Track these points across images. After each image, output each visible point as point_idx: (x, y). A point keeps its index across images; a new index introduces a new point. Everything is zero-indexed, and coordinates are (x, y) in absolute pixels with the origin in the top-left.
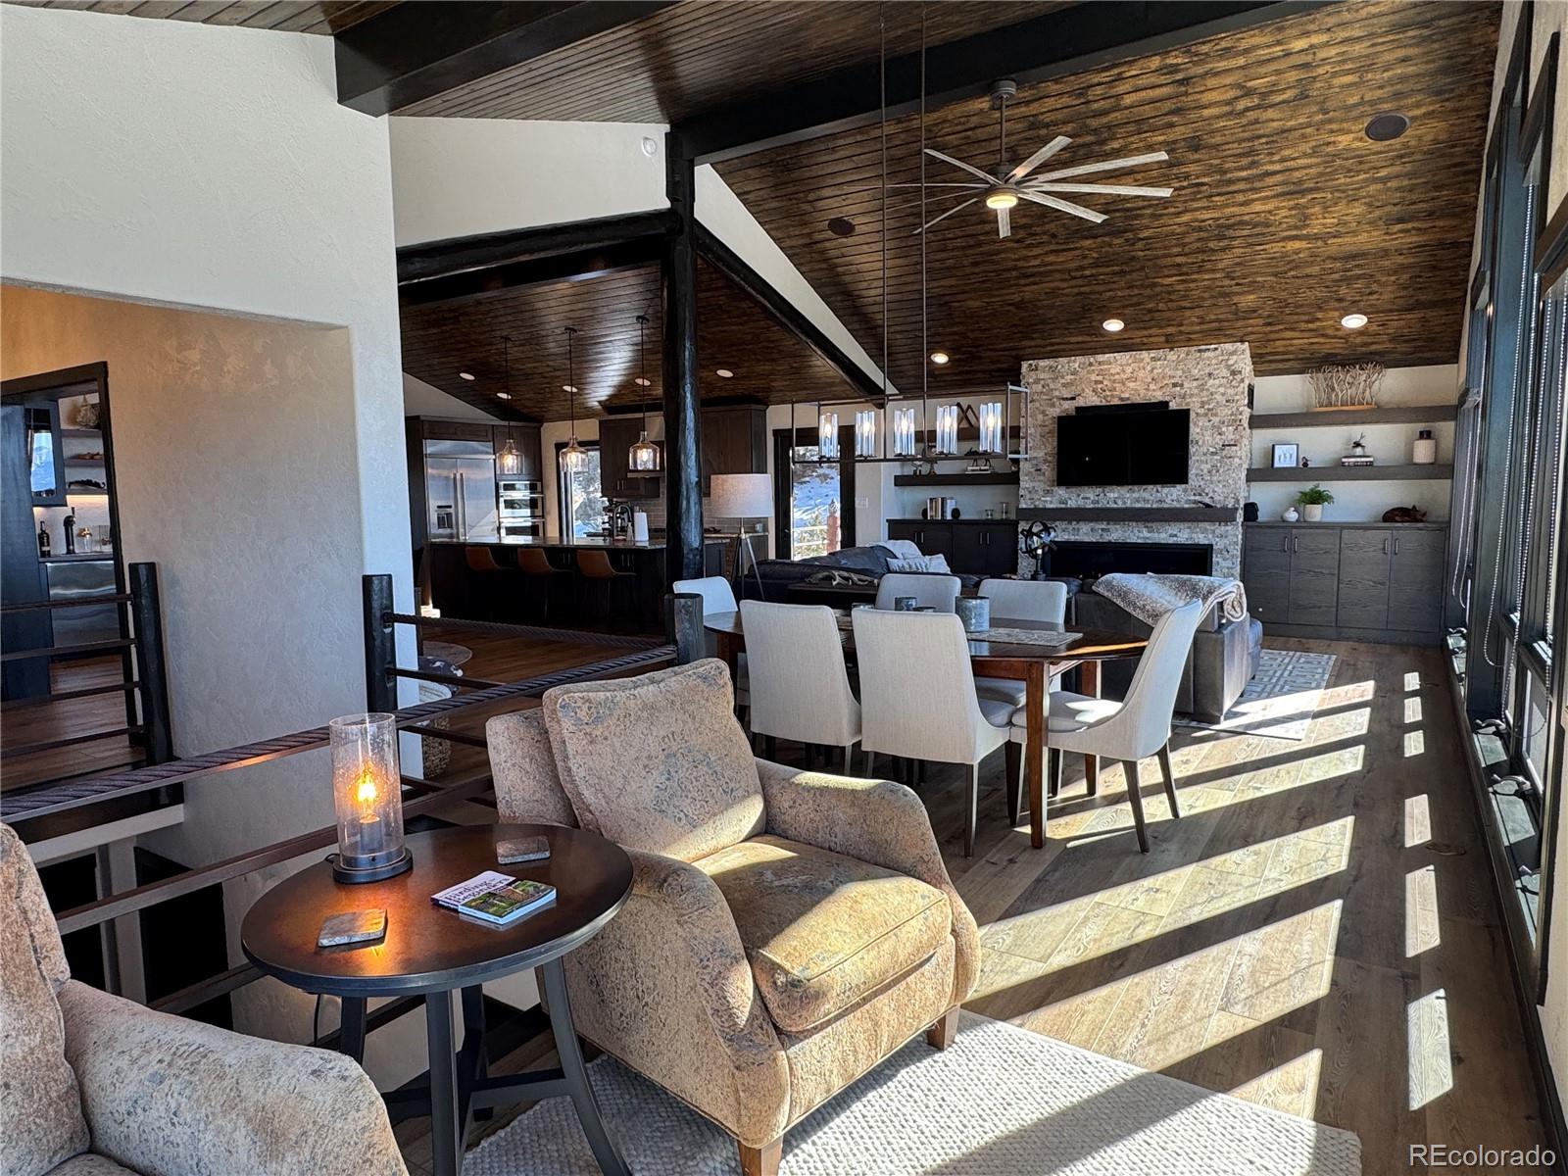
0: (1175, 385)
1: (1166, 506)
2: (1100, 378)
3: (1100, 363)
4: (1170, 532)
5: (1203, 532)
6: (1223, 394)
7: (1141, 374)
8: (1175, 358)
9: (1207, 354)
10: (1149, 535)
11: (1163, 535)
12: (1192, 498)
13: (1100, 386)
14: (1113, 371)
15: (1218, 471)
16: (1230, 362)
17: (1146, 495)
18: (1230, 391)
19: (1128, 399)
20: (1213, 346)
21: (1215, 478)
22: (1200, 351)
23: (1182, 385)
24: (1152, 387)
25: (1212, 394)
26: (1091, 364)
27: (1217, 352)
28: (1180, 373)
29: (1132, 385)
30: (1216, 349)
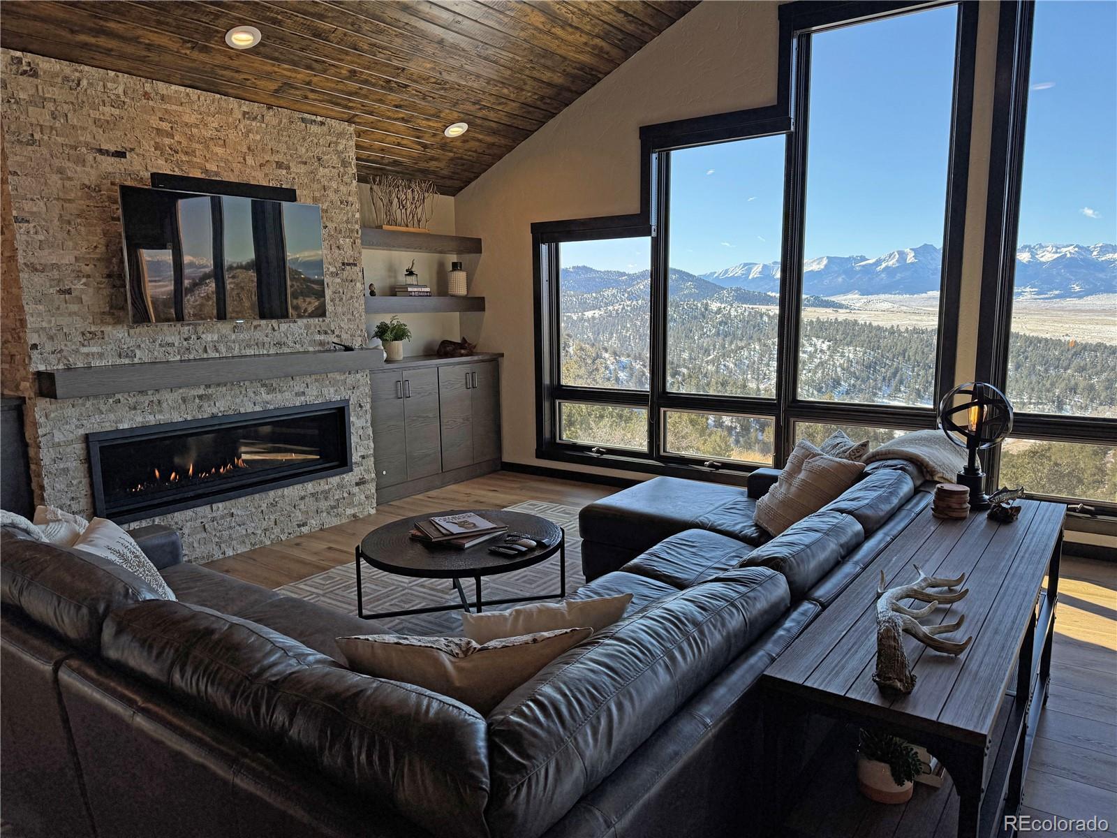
0: (279, 165)
1: (287, 350)
2: (165, 126)
3: (163, 98)
4: (297, 389)
5: (333, 383)
6: (337, 191)
7: (232, 135)
8: (275, 122)
9: (314, 128)
10: (269, 397)
11: (287, 395)
12: (318, 337)
13: (167, 141)
14: (186, 118)
15: (341, 299)
16: (341, 147)
17: (259, 335)
18: (343, 189)
19: (217, 174)
20: (319, 119)
21: (340, 310)
22: (303, 120)
23: (288, 168)
24: (250, 161)
25: (325, 188)
26: (146, 95)
27: (325, 128)
28: (283, 148)
29: (219, 150)
30: (322, 123)
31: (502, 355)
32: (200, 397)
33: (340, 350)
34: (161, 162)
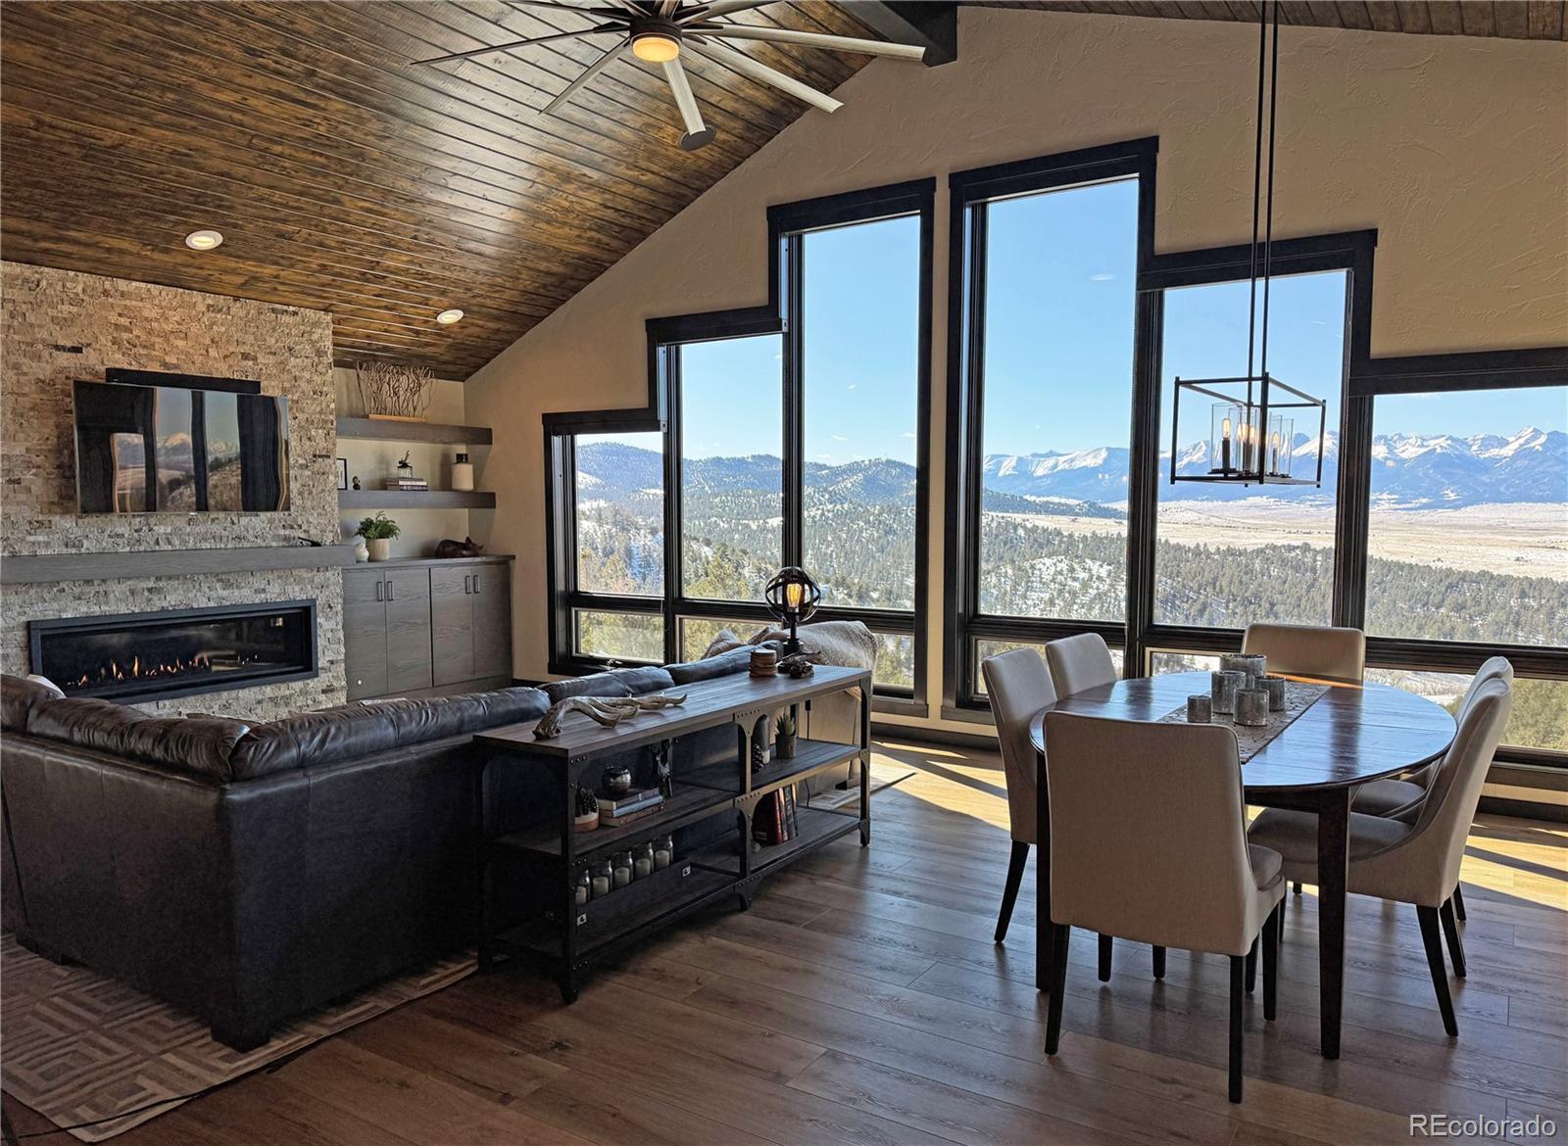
0: (245, 356)
1: (247, 545)
2: (124, 321)
3: (122, 294)
4: (256, 586)
5: (299, 581)
6: (309, 381)
7: (195, 328)
8: (242, 313)
9: (285, 318)
10: (225, 593)
11: (246, 592)
12: (282, 532)
13: (125, 336)
14: (146, 313)
15: (310, 493)
16: (315, 337)
17: (216, 528)
18: (317, 379)
19: (176, 367)
20: (291, 309)
21: (308, 504)
22: (273, 310)
23: (255, 359)
24: (213, 352)
25: (295, 379)
26: (106, 293)
27: (298, 318)
28: (250, 339)
29: (181, 343)
30: (295, 313)
31: (514, 557)
32: (150, 590)
33: (307, 546)
34: (118, 356)
